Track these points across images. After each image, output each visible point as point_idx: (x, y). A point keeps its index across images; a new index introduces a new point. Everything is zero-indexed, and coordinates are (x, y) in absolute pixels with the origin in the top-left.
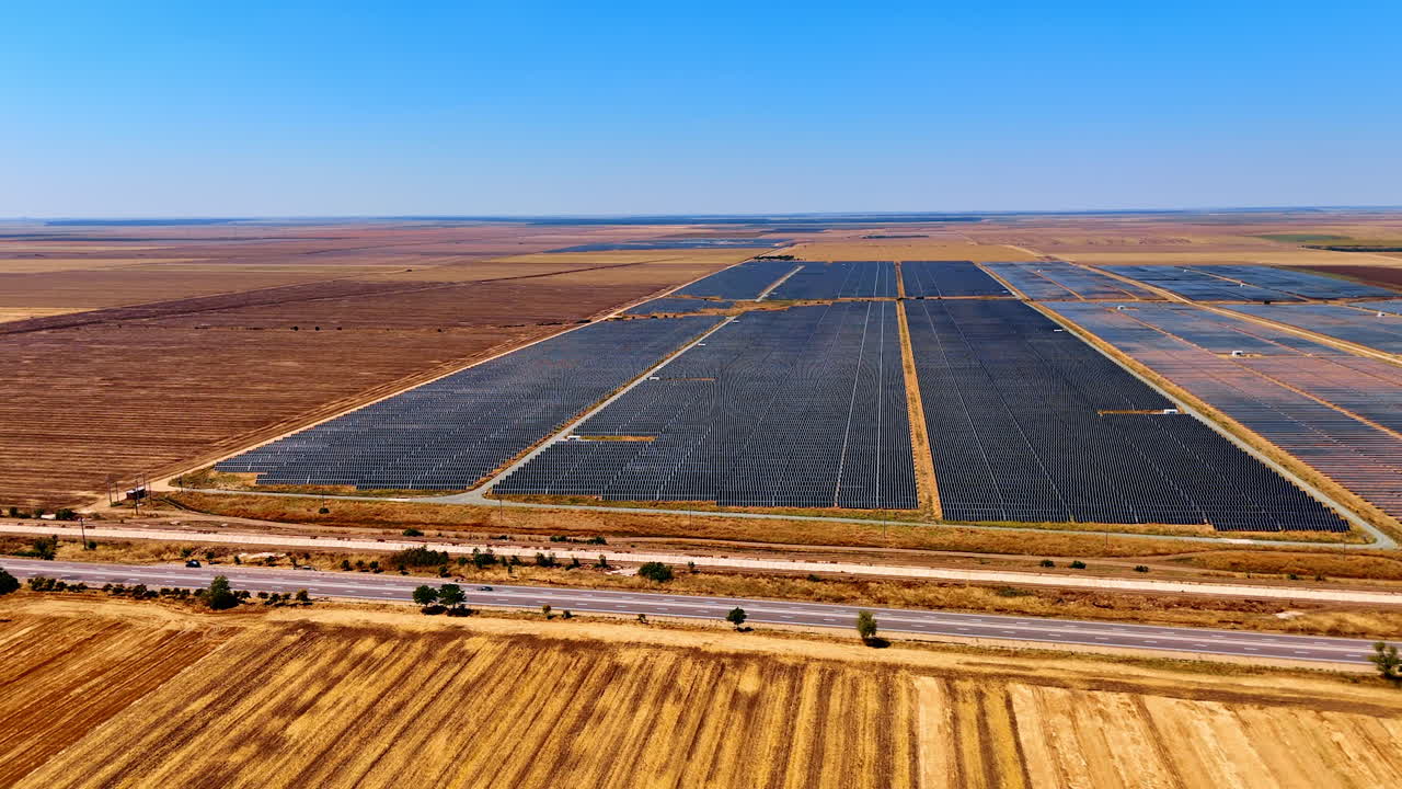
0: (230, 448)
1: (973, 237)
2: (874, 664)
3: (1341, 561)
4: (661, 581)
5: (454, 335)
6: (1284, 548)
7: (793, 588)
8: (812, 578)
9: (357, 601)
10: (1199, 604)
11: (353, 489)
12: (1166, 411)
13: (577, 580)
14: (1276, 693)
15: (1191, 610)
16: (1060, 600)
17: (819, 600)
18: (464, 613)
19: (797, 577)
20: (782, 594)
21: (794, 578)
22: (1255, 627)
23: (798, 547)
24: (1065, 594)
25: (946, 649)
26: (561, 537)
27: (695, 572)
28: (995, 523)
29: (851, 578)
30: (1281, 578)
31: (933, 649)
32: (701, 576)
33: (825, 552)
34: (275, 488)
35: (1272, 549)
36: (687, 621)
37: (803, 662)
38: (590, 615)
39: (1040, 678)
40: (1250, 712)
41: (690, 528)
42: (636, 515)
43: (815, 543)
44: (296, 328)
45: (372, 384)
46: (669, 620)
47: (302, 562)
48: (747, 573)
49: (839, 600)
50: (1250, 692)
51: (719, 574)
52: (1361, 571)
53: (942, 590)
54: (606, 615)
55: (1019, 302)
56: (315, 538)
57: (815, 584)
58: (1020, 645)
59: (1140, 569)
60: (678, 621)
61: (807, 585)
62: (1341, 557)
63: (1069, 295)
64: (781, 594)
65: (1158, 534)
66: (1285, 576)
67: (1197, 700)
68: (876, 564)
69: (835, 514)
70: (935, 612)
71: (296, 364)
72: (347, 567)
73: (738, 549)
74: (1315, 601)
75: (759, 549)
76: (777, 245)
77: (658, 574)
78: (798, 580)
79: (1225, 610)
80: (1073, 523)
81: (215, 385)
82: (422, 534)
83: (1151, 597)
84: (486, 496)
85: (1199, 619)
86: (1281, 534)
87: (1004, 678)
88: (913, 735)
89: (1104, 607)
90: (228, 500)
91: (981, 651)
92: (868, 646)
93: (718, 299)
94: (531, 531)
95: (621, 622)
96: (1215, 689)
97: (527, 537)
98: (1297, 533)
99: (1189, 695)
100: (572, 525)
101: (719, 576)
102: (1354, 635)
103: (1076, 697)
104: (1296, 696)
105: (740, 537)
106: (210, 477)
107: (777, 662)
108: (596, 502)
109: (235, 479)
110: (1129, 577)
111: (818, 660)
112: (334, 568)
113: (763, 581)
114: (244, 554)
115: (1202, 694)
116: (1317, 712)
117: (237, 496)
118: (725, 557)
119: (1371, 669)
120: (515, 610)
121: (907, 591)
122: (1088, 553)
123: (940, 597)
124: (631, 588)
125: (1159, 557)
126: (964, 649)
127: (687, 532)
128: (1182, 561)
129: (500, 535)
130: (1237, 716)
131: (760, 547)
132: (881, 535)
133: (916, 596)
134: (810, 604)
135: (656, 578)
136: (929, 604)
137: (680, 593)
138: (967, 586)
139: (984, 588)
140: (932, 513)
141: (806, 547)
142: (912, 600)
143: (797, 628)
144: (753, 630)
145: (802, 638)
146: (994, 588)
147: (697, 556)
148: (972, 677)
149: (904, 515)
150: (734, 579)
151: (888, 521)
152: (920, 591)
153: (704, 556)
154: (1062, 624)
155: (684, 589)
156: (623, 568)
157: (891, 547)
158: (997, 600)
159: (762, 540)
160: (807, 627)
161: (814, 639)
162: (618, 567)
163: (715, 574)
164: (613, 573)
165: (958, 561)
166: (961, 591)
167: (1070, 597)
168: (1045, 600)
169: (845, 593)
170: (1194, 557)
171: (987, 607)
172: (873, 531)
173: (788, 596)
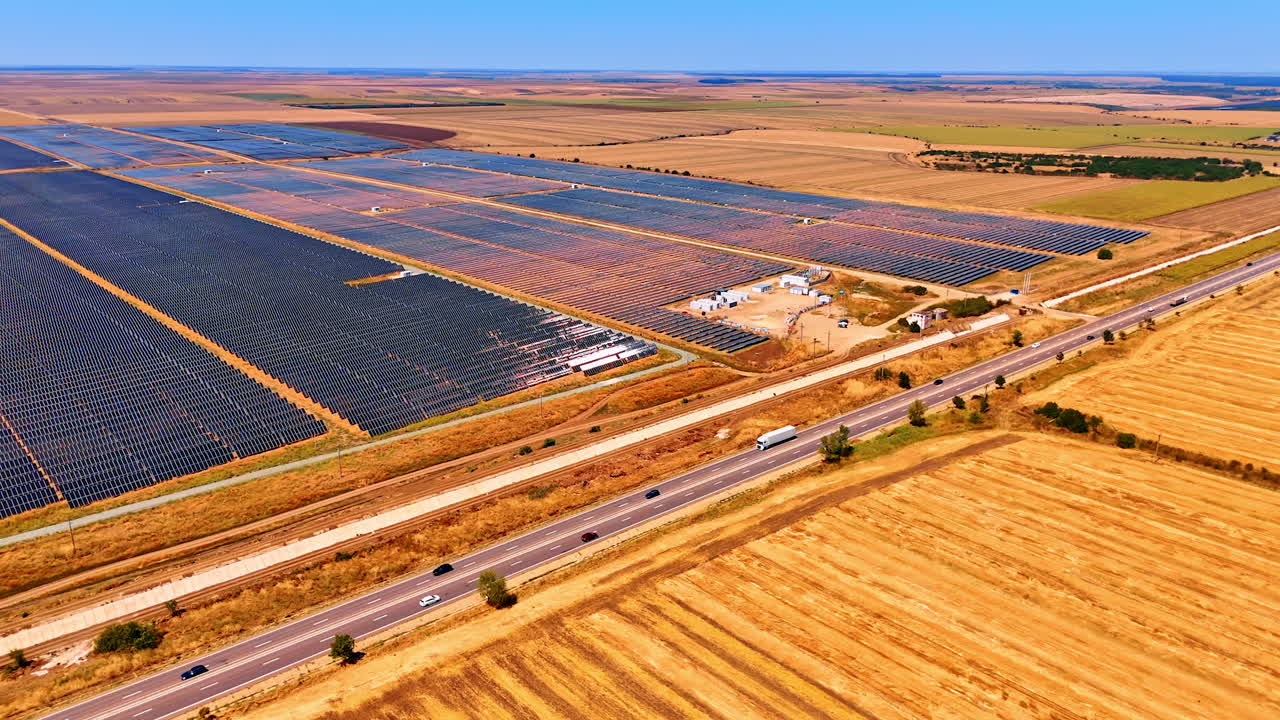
2: (533, 627)
4: (148, 647)
7: (333, 577)
10: (669, 446)
14: (800, 502)
15: (671, 454)
16: (582, 482)
17: (381, 580)
20: (333, 592)
21: (320, 565)
22: (721, 452)
23: (260, 524)
27: (181, 613)
28: (419, 424)
29: (379, 538)
31: (556, 582)
32: (197, 615)
33: (304, 517)
37: (469, 663)
39: (668, 567)
40: (811, 526)
43: (275, 513)
46: (238, 696)
49: (402, 570)
50: (787, 509)
51: (218, 601)
52: (706, 382)
53: (481, 514)
57: (351, 562)
59: (594, 430)
60: (252, 691)
61: (342, 567)
67: (775, 532)
69: (250, 467)
70: (503, 541)
73: (190, 557)
75: (216, 546)
78: (326, 566)
79: (688, 444)
80: (483, 402)
85: (685, 460)
87: (645, 582)
88: (668, 684)
89: (619, 475)
91: (594, 563)
92: (499, 608)
99: (765, 530)
101: (221, 604)
103: (712, 572)
107: (443, 680)
111: (479, 652)
113: (288, 585)
115: (770, 525)
116: (837, 507)
118: (190, 575)
121: (451, 528)
122: (535, 429)
123: (489, 522)
126: (580, 568)
128: (605, 411)
130: (810, 534)
131: (215, 543)
132: (335, 476)
133: (469, 531)
134: (378, 589)
135: (142, 647)
136: (492, 533)
137: (197, 651)
138: (497, 500)
139: (513, 496)
140: (347, 432)
141: (272, 521)
142: (470, 537)
143: (408, 626)
144: (364, 654)
145: (428, 635)
146: (522, 493)
147: (145, 589)
148: (623, 593)
149: (322, 444)
150: (247, 600)
151: (316, 455)
152: (464, 523)
153: (157, 585)
154: (616, 506)
155: (194, 644)
156: (54, 654)
157: (363, 486)
158: (538, 504)
159: (205, 533)
160: (418, 619)
161: (441, 630)
162: (46, 657)
163: (212, 603)
164: (50, 670)
165: (447, 477)
166: (498, 508)
167: (585, 476)
168: (572, 488)
169: (397, 559)
170: (606, 405)
171: (542, 515)
172: (319, 473)
173: (343, 590)
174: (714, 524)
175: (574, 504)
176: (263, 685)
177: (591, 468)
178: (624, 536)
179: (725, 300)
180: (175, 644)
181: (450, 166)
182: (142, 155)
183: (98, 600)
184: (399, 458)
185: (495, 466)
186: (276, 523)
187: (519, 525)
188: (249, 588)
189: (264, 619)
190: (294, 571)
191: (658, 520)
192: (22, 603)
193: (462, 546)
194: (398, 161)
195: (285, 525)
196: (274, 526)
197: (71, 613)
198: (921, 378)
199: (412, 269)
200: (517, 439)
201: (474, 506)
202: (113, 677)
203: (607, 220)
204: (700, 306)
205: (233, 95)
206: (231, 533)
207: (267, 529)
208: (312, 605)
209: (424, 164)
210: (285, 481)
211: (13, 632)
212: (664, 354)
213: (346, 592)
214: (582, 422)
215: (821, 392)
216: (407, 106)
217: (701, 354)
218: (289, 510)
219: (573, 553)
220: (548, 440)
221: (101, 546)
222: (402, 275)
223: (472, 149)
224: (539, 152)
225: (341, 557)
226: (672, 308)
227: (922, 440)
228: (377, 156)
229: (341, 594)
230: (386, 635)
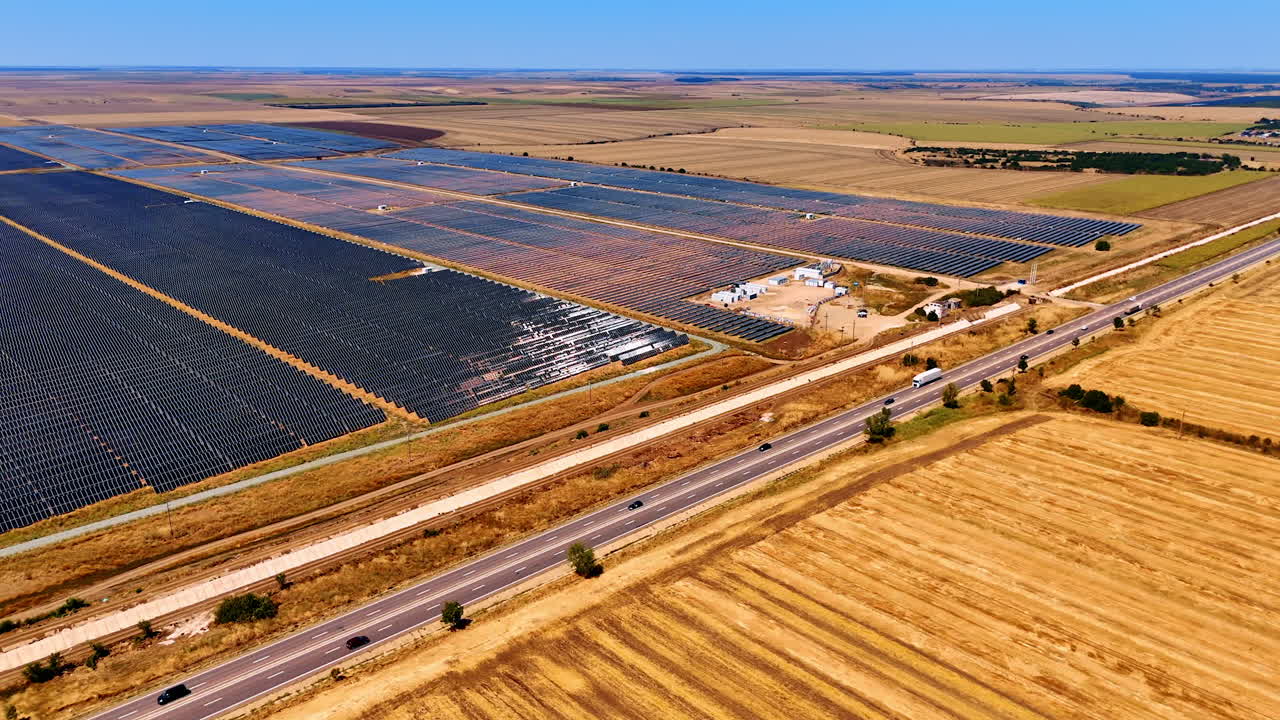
2: (623, 594)
3: (724, 366)
4: (265, 616)
7: (425, 552)
14: (851, 480)
16: (642, 463)
17: (471, 554)
20: (428, 565)
21: (410, 541)
22: (769, 434)
25: (645, 549)
27: (287, 586)
30: (719, 391)
32: (303, 588)
37: (570, 627)
39: (739, 539)
40: (866, 501)
42: (60, 547)
43: (354, 495)
46: (361, 659)
49: (489, 545)
50: (840, 485)
51: (321, 575)
53: (553, 493)
54: (272, 697)
57: (438, 538)
58: (681, 517)
59: (643, 415)
61: (432, 543)
67: (834, 506)
73: (283, 536)
75: (306, 526)
77: (235, 610)
78: (416, 542)
79: (736, 427)
85: (736, 441)
86: (662, 357)
87: (719, 552)
91: (669, 536)
92: (587, 577)
95: (312, 694)
96: (826, 492)
98: (669, 353)
99: (823, 505)
101: (325, 577)
102: (815, 418)
103: (781, 543)
107: (550, 642)
111: (577, 616)
113: (383, 560)
115: (827, 501)
116: (888, 483)
119: (861, 439)
122: (585, 415)
123: (562, 500)
126: (656, 541)
127: (181, 541)
130: (866, 508)
131: (303, 523)
132: (404, 460)
133: (545, 509)
134: (469, 562)
135: (261, 616)
136: (567, 510)
137: (312, 620)
138: (565, 480)
139: (579, 476)
140: (405, 419)
141: (354, 502)
142: (546, 514)
143: (506, 594)
144: (470, 621)
145: (526, 602)
146: (587, 473)
147: (248, 566)
148: (701, 563)
149: (384, 431)
150: (347, 574)
151: (380, 442)
152: (539, 502)
153: (258, 562)
154: (679, 485)
155: (308, 614)
156: (176, 625)
157: (433, 469)
158: (605, 484)
159: (292, 514)
160: (514, 589)
161: (538, 598)
162: (170, 628)
163: (316, 576)
164: (175, 639)
165: (512, 460)
166: (567, 487)
167: (643, 458)
168: (634, 468)
169: (482, 535)
170: (649, 392)
171: (610, 493)
172: (389, 458)
173: (437, 564)
174: (774, 501)
175: (639, 483)
176: (382, 649)
177: (648, 450)
178: (692, 512)
179: (745, 293)
180: (290, 613)
181: (446, 165)
182: (133, 156)
183: (206, 576)
184: (462, 443)
185: (556, 450)
186: (358, 504)
187: (591, 503)
188: (347, 563)
189: (368, 591)
190: (388, 546)
191: (723, 497)
192: (131, 580)
193: (542, 522)
194: (392, 160)
195: (367, 506)
196: (357, 507)
197: (182, 588)
198: (946, 364)
199: (433, 266)
200: (571, 424)
201: (545, 486)
202: (239, 644)
203: (612, 216)
204: (721, 298)
205: (209, 95)
206: (317, 514)
207: (350, 510)
208: (410, 578)
209: (419, 163)
210: (357, 465)
211: (131, 607)
212: (695, 344)
213: (440, 565)
214: (629, 408)
215: (854, 378)
216: (388, 105)
217: (731, 343)
218: (367, 492)
219: (647, 527)
220: (601, 425)
221: (195, 527)
222: (424, 271)
223: (465, 148)
224: (532, 151)
225: (429, 533)
226: (693, 300)
227: (956, 421)
228: (369, 155)
229: (436, 567)
230: (487, 603)
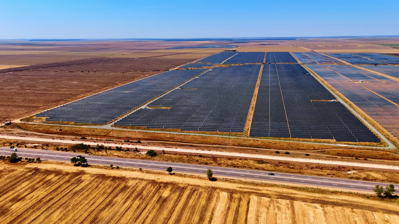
0: (44, 109)
1: (292, 45)
2: (209, 187)
3: (375, 153)
4: (152, 156)
5: (128, 74)
6: (357, 148)
7: (194, 159)
8: (201, 156)
9: (56, 161)
10: (323, 168)
11: (73, 123)
12: (332, 100)
13: (126, 156)
14: (339, 201)
15: (320, 170)
16: (277, 165)
17: (200, 164)
18: (87, 166)
19: (196, 156)
22: (339, 176)
23: (200, 145)
24: (280, 163)
25: (234, 182)
26: (128, 140)
27: (165, 153)
28: (266, 138)
29: (213, 156)
30: (353, 159)
31: (230, 182)
32: (166, 155)
33: (209, 147)
34: (50, 122)
35: (353, 148)
36: (155, 171)
37: (187, 186)
38: (125, 168)
39: (262, 194)
40: (329, 208)
41: (170, 138)
42: (155, 133)
44: (83, 72)
45: (95, 89)
46: (150, 170)
47: (45, 147)
48: (181, 154)
49: (206, 164)
50: (330, 200)
52: (381, 157)
55: (299, 65)
56: (54, 139)
57: (201, 158)
58: (259, 181)
59: (307, 155)
60: (152, 170)
61: (198, 158)
62: (375, 151)
63: (315, 62)
64: (189, 161)
65: (317, 142)
66: (354, 158)
67: (312, 203)
68: (223, 151)
69: (217, 134)
70: (236, 169)
71: (77, 83)
72: (58, 149)
73: (182, 145)
74: (362, 167)
75: (188, 145)
76: (233, 47)
77: (152, 154)
79: (331, 170)
80: (291, 138)
81: (51, 89)
82: (86, 139)
83: (308, 165)
84: (112, 126)
85: (321, 173)
86: (357, 143)
87: (250, 193)
88: (212, 214)
89: (291, 168)
90: (34, 126)
91: (246, 183)
92: (210, 180)
93: (209, 64)
94: (120, 138)
95: (135, 170)
96: (320, 199)
97: (117, 140)
98: (363, 143)
99: (310, 201)
100: (134, 136)
101: (172, 155)
102: (372, 180)
103: (272, 201)
104: (346, 202)
105: (184, 141)
106: (33, 118)
107: (178, 186)
108: (144, 129)
109: (40, 119)
110: (302, 158)
111: (192, 185)
112: (54, 149)
113: (185, 157)
114: (29, 144)
115: (315, 201)
117: (38, 125)
118: (176, 148)
119: (374, 193)
120: (102, 165)
121: (229, 161)
122: (292, 149)
123: (239, 163)
124: (142, 158)
125: (315, 150)
126: (241, 182)
127: (168, 140)
128: (323, 152)
129: (110, 139)
130: (324, 210)
134: (196, 165)
136: (234, 166)
137: (157, 160)
139: (254, 160)
140: (247, 134)
142: (230, 164)
143: (189, 174)
144: (175, 174)
145: (190, 177)
146: (257, 161)
147: (168, 147)
148: (240, 193)
149: (238, 134)
150: (176, 156)
152: (233, 161)
155: (159, 159)
156: (142, 151)
157: (230, 145)
158: (257, 165)
159: (190, 142)
160: (192, 173)
164: (139, 153)
165: (249, 151)
166: (246, 161)
168: (272, 165)
169: (209, 161)
171: (253, 167)
172: (226, 140)
173: (191, 162)
175: (266, 169)
176: (155, 170)
180: (156, 158)
185: (264, 153)
186: (203, 146)
189: (173, 160)
192: (152, 142)
193: (225, 165)
200: (281, 149)
206: (193, 144)
208: (183, 162)
210: (217, 139)
211: (144, 146)
212: (382, 144)
214: (308, 152)
220: (287, 152)
221: (174, 138)
230: (184, 173)
